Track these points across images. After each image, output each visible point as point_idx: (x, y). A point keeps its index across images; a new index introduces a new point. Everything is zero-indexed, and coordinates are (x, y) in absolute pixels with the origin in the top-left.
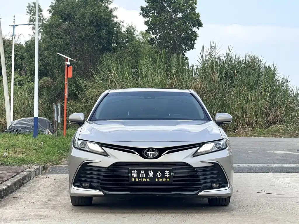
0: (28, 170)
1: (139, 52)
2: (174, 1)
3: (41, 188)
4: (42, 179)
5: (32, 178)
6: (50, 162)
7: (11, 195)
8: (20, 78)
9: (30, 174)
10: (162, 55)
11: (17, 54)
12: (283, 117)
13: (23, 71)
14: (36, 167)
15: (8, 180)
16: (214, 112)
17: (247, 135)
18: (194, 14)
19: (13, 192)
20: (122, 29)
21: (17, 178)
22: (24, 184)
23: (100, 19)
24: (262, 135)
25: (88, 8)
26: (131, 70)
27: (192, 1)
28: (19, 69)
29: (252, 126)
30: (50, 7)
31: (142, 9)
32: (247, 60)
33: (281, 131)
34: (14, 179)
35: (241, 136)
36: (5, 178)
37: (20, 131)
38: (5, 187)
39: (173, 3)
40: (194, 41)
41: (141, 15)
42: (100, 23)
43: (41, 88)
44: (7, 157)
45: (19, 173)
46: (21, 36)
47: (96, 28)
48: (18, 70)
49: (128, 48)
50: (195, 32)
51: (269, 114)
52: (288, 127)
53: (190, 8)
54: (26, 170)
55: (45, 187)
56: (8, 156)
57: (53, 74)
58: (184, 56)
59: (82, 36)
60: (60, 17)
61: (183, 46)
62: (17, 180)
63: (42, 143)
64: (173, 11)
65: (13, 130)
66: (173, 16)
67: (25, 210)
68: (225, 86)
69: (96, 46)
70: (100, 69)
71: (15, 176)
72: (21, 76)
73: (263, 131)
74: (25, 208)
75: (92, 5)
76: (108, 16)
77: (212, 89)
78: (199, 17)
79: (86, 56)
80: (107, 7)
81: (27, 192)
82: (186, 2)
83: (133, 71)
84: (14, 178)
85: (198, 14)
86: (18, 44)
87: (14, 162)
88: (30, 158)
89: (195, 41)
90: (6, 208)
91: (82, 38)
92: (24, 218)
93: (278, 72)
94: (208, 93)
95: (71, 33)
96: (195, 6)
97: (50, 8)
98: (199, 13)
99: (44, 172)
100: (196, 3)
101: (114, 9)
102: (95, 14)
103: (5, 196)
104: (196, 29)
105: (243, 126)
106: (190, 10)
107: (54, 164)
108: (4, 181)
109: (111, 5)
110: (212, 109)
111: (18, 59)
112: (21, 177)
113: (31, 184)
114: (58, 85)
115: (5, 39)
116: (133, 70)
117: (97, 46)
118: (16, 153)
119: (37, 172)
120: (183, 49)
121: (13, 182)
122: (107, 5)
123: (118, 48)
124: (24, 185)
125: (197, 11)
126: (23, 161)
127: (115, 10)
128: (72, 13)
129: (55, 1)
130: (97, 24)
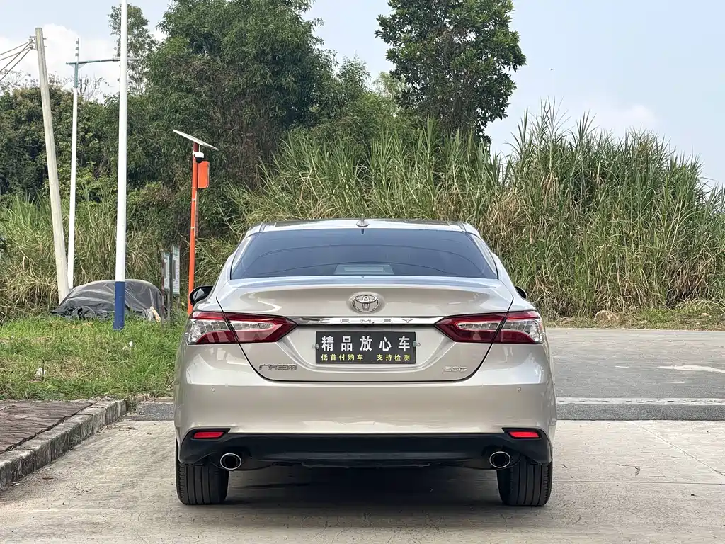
0: (88, 410)
1: (373, 125)
2: (457, 3)
3: (112, 454)
4: (120, 433)
5: (96, 430)
6: (145, 390)
7: (41, 471)
8: (96, 184)
9: (91, 421)
10: (426, 132)
11: (89, 127)
12: (711, 282)
13: (103, 167)
14: (108, 404)
15: (35, 436)
16: (545, 268)
17: (623, 323)
18: (505, 35)
19: (46, 464)
20: (332, 70)
21: (57, 433)
22: (74, 445)
23: (282, 46)
24: (660, 325)
25: (251, 20)
26: (354, 168)
27: (500, 4)
28: (93, 163)
29: (636, 301)
30: (164, 16)
31: (383, 22)
32: (629, 144)
33: (706, 314)
34: (51, 434)
35: (609, 325)
36: (29, 431)
37: (86, 313)
38: (25, 454)
39: (453, 7)
40: (503, 99)
41: (379, 38)
42: (280, 56)
43: (143, 206)
44: (43, 378)
45: (66, 418)
46: (101, 83)
47: (272, 66)
48: (92, 165)
49: (347, 115)
50: (506, 76)
51: (678, 275)
52: (721, 304)
53: (495, 19)
54: (83, 412)
55: (122, 453)
56: (45, 376)
57: (170, 175)
58: (481, 134)
59: (239, 86)
60: (187, 40)
61: (479, 110)
62: (57, 435)
63: (131, 344)
64: (455, 26)
65: (71, 310)
66: (456, 39)
67: (64, 510)
68: (575, 206)
69: (272, 109)
70: (280, 164)
71: (54, 426)
72: (97, 178)
73: (663, 313)
74: (64, 504)
75: (263, 14)
76: (300, 40)
77: (542, 214)
78: (517, 41)
79: (248, 134)
80: (297, 19)
81: (78, 465)
82: (486, 5)
83: (358, 170)
84: (51, 431)
85: (514, 34)
86: (91, 104)
87: (57, 392)
88: (96, 382)
89: (507, 97)
90: (21, 504)
91: (239, 90)
92: (56, 528)
93: (702, 174)
94: (534, 224)
95: (214, 79)
96: (508, 15)
97: (164, 19)
98: (516, 32)
99: (128, 414)
100: (509, 7)
101: (314, 21)
102: (270, 35)
103: (26, 475)
104: (510, 69)
105: (615, 301)
106: (496, 24)
107: (153, 395)
108: (26, 440)
109: (307, 12)
110: (542, 262)
111: (90, 138)
112: (68, 430)
113: (91, 444)
114: (183, 201)
115: (62, 90)
116: (357, 168)
117: (274, 109)
118: (65, 368)
119: (110, 416)
120: (479, 116)
121: (46, 441)
122: (297, 13)
123: (323, 115)
124: (75, 447)
125: (512, 27)
126: (80, 388)
127: (317, 23)
128: (217, 33)
129: (177, 3)
130: (274, 57)
